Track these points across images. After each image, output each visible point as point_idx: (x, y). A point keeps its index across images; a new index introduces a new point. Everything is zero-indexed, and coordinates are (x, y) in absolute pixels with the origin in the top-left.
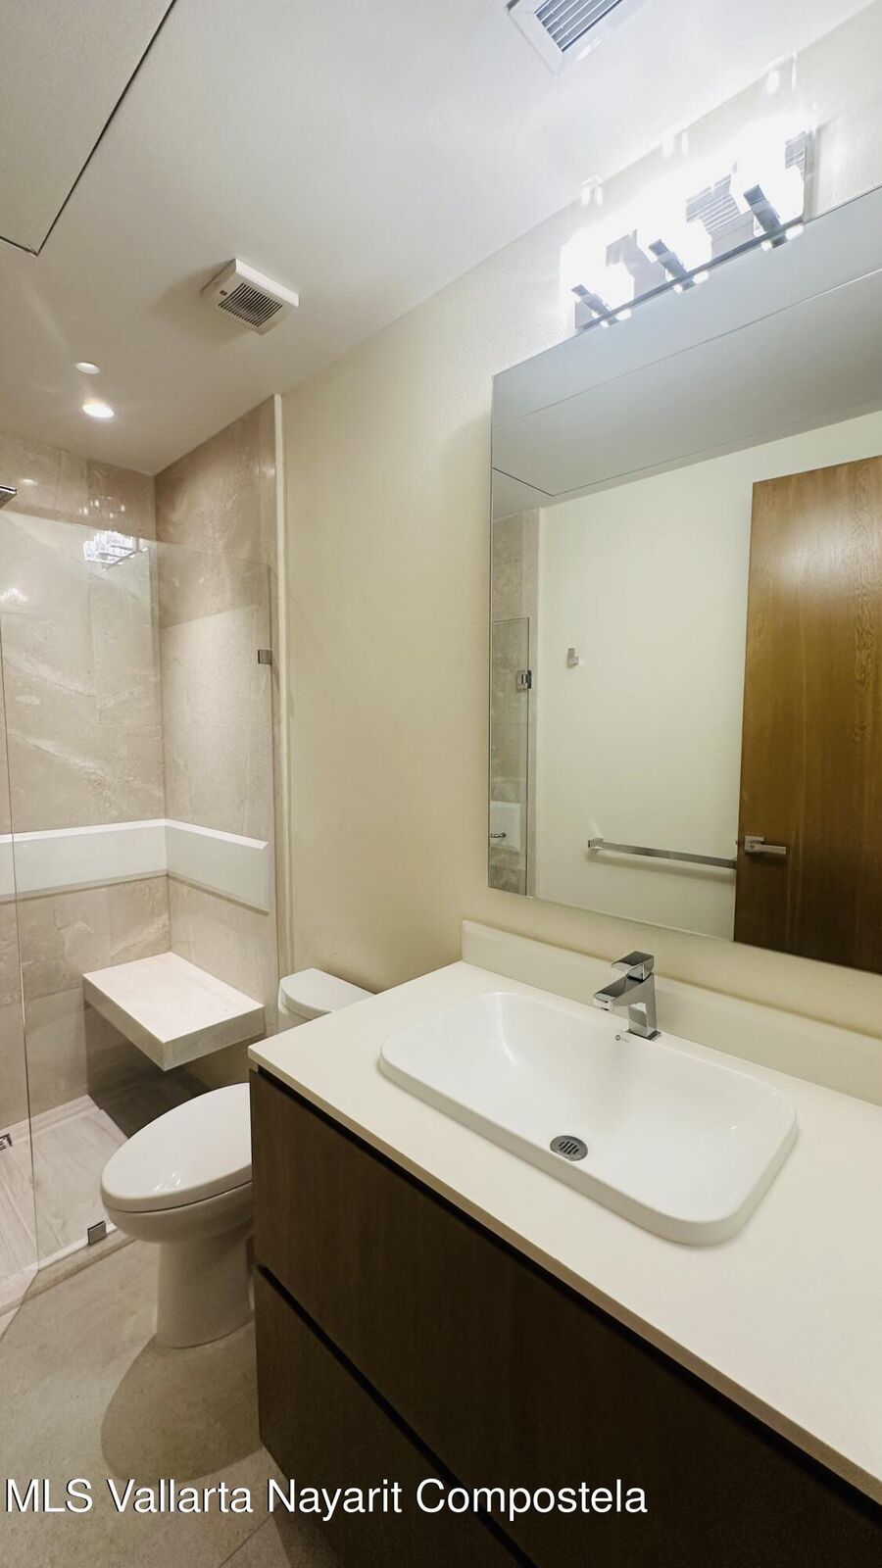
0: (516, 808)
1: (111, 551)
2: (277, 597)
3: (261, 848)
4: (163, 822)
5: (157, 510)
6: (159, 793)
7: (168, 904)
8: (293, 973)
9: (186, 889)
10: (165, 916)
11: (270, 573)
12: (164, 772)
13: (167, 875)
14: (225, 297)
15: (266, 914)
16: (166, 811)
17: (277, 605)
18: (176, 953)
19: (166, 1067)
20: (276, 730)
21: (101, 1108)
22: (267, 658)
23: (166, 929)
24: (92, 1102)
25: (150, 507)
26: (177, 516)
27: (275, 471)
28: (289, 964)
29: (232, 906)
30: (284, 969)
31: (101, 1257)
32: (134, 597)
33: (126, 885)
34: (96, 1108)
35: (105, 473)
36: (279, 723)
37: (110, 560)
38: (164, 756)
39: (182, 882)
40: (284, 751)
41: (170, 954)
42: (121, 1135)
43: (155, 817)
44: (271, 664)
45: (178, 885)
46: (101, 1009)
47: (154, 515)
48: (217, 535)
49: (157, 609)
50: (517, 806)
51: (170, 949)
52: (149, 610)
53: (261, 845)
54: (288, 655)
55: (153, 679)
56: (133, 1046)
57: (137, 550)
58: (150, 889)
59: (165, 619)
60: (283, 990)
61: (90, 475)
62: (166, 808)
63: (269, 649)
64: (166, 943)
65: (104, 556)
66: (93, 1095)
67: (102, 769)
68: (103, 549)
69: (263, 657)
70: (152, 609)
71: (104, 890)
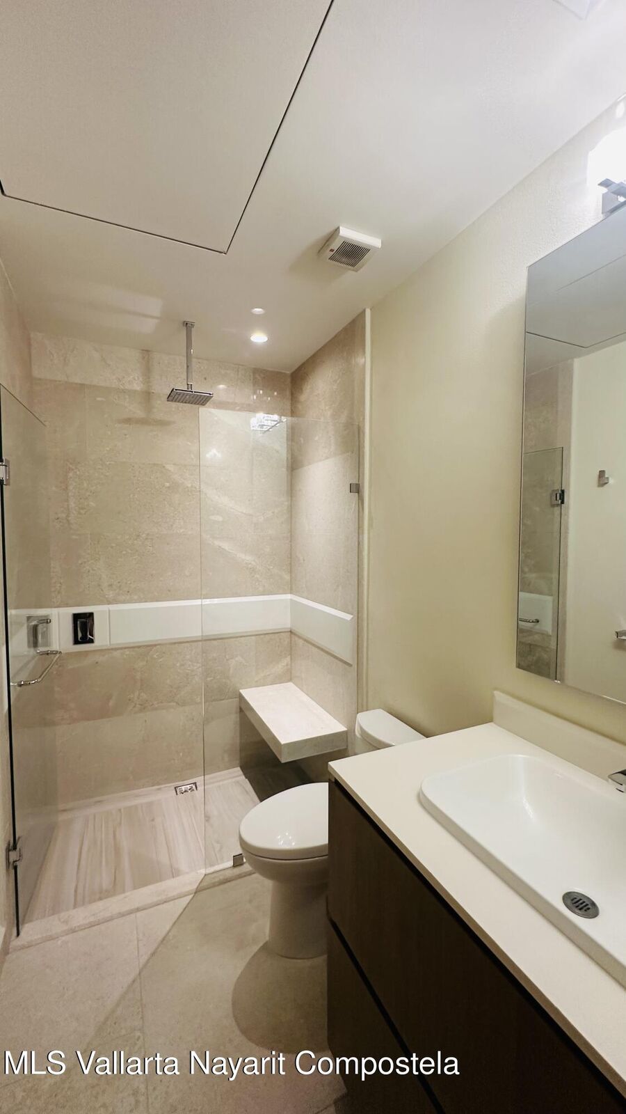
0: (548, 601)
1: (266, 423)
2: (364, 447)
3: (349, 619)
4: (289, 596)
5: (292, 394)
6: (287, 577)
7: (291, 650)
8: (367, 710)
9: (301, 642)
10: (288, 658)
11: (360, 431)
12: (291, 564)
13: (291, 632)
14: (332, 253)
15: (350, 665)
16: (291, 589)
17: (363, 452)
18: (294, 683)
19: (283, 761)
20: (361, 539)
21: (246, 778)
22: (356, 489)
23: (289, 667)
24: (241, 772)
25: (288, 393)
26: (303, 398)
27: (365, 360)
28: (365, 704)
29: (328, 657)
30: (361, 706)
31: (240, 876)
32: (278, 452)
33: (267, 636)
34: (243, 777)
35: (262, 376)
36: (363, 533)
37: (265, 429)
38: (291, 554)
39: (300, 637)
40: (365, 553)
41: (290, 684)
42: (256, 798)
43: (285, 593)
44: (358, 493)
45: (297, 639)
46: (248, 714)
47: (290, 397)
48: (327, 408)
49: (290, 458)
50: (550, 599)
51: (290, 680)
52: (286, 459)
53: (348, 617)
54: (370, 487)
55: (286, 503)
56: (266, 743)
57: (281, 421)
58: (280, 639)
59: (294, 465)
60: (359, 723)
61: (254, 378)
62: (291, 587)
63: (357, 482)
64: (288, 677)
65: (262, 426)
66: (243, 768)
67: (254, 561)
68: (261, 422)
69: (354, 488)
70: (287, 458)
71: (253, 637)
